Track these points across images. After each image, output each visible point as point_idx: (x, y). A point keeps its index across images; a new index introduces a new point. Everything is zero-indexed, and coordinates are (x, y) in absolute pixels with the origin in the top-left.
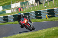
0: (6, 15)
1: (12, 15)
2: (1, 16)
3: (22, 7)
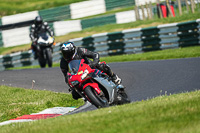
0: (117, 31)
1: (139, 29)
2: (100, 31)
3: (173, 3)
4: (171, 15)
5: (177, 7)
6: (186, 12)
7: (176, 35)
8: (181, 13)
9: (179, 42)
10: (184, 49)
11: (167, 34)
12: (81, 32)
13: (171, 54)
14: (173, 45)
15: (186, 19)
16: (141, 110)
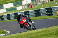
0: (17, 12)
2: (12, 12)
3: (33, 4)
4: (33, 8)
5: (34, 5)
6: (37, 7)
7: (34, 13)
8: (35, 7)
9: (35, 15)
10: (36, 17)
11: (31, 13)
12: (6, 12)
13: (33, 18)
14: (33, 16)
15: (37, 8)
16: (24, 35)
